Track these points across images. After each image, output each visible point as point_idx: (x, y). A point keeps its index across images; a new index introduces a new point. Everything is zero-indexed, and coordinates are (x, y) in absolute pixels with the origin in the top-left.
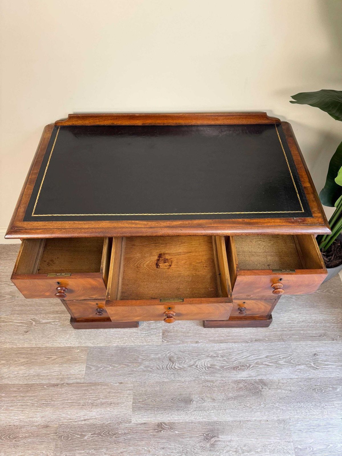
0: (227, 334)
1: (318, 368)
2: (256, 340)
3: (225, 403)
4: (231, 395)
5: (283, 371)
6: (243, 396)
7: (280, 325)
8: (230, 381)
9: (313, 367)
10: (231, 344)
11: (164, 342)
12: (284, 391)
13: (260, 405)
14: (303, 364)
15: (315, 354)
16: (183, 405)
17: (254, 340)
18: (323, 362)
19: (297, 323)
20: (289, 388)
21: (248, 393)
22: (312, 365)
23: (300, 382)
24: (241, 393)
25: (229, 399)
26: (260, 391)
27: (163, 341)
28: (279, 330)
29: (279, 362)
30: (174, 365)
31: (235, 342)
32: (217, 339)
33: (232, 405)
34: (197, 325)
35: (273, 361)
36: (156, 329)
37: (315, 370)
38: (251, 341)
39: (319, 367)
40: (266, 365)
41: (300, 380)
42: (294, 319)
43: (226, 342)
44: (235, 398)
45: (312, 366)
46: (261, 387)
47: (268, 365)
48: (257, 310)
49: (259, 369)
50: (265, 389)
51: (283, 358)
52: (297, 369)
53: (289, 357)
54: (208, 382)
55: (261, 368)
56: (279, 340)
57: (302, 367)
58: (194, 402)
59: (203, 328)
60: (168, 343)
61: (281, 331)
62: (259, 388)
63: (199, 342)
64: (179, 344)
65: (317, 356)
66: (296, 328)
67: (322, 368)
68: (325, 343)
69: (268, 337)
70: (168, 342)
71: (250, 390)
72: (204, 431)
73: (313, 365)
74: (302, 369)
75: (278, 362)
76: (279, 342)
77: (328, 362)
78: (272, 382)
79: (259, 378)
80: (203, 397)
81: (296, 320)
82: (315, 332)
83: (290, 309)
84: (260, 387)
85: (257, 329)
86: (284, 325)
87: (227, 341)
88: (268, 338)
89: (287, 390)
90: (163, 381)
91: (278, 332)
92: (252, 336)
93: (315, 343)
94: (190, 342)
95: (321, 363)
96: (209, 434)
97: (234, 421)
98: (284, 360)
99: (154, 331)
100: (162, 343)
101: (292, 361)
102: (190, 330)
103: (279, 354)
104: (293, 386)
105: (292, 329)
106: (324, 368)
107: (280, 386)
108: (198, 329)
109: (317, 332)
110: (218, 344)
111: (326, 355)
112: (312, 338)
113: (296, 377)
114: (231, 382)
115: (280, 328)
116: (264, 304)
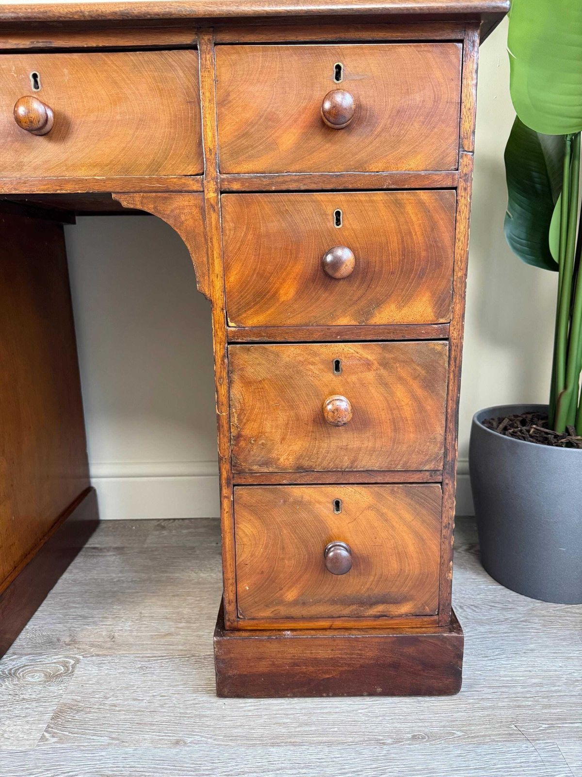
0: (303, 718)
2: (414, 737)
7: (504, 690)
10: (312, 749)
11: (47, 740)
17: (410, 736)
19: (566, 684)
27: (43, 738)
28: (500, 704)
31: (330, 744)
32: (259, 731)
34: (196, 691)
36: (37, 700)
38: (397, 741)
42: (550, 673)
43: (294, 744)
48: (395, 565)
56: (510, 737)
59: (217, 699)
60: (59, 746)
61: (509, 707)
63: (185, 743)
64: (104, 747)
66: (567, 699)
69: (463, 726)
70: (61, 741)
76: (508, 744)
83: (532, 646)
85: (419, 702)
86: (519, 689)
87: (298, 740)
88: (462, 731)
91: (498, 712)
92: (398, 725)
94: (152, 742)
99: (27, 706)
100: (38, 746)
102: (162, 706)
105: (553, 701)
108: (196, 702)
110: (260, 751)
115: (506, 700)
116: (408, 517)
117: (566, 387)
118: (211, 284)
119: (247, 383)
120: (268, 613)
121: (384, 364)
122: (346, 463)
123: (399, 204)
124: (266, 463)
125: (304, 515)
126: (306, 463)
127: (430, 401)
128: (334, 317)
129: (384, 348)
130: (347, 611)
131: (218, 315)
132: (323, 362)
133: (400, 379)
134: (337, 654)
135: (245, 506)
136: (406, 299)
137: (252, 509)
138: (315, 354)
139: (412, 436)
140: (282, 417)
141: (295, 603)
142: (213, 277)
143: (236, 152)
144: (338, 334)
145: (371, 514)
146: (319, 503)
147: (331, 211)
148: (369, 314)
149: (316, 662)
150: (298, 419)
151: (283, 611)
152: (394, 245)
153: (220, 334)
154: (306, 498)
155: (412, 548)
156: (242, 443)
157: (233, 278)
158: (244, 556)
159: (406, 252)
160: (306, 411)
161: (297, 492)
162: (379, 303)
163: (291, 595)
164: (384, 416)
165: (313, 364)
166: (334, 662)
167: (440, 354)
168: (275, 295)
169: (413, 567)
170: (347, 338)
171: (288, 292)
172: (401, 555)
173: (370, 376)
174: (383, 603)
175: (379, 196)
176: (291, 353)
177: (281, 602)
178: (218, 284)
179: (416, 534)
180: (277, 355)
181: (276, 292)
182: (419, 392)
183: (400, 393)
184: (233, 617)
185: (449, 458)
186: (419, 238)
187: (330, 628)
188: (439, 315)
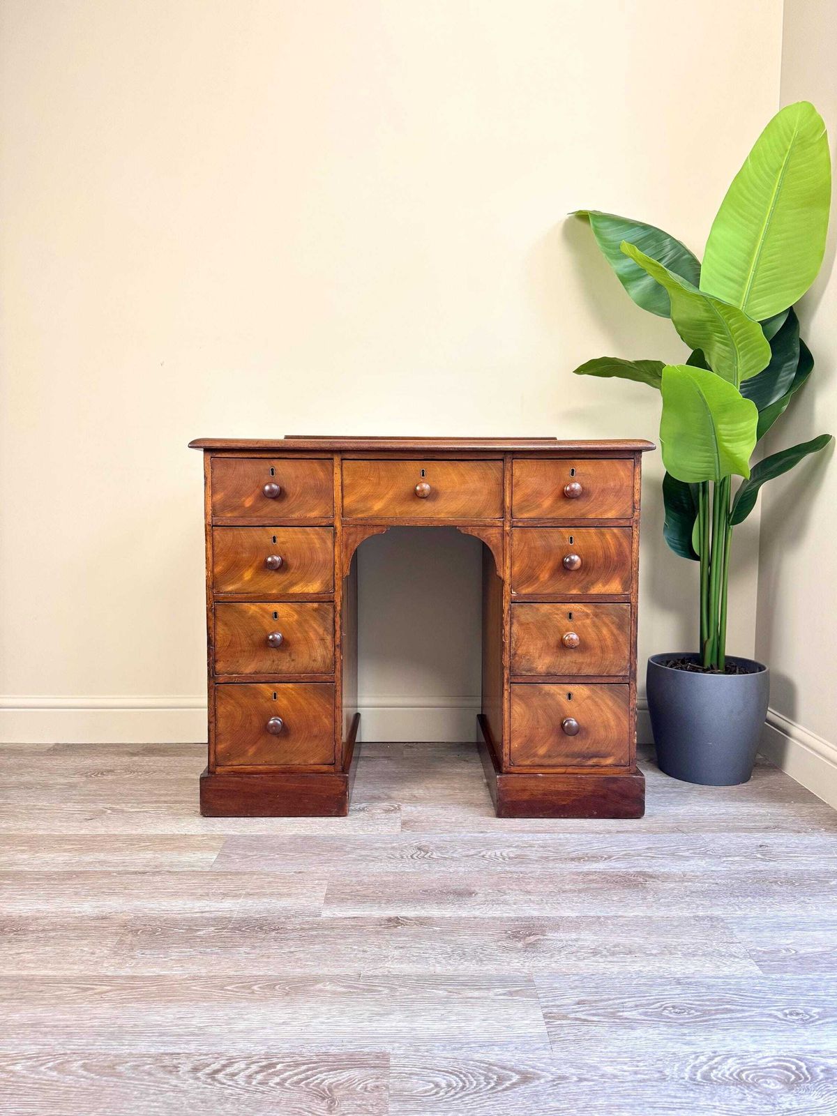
0: (552, 825)
2: (618, 832)
3: (555, 896)
4: (569, 887)
5: (692, 863)
6: (600, 889)
7: (671, 817)
8: (566, 873)
9: (762, 859)
10: (561, 835)
11: (405, 831)
12: (699, 884)
13: (646, 899)
14: (736, 856)
15: (761, 846)
16: (451, 897)
17: (615, 831)
18: (783, 854)
19: (709, 815)
20: (711, 881)
21: (611, 885)
22: (760, 856)
24: (596, 885)
25: (565, 891)
26: (641, 883)
29: (679, 854)
30: (429, 854)
31: (570, 833)
32: (528, 829)
33: (575, 898)
34: (485, 816)
35: (665, 852)
36: (387, 818)
38: (609, 833)
39: (777, 859)
40: (648, 856)
41: (736, 872)
42: (700, 812)
43: (549, 833)
44: (581, 891)
46: (643, 879)
47: (653, 857)
48: (603, 733)
49: (632, 861)
50: (653, 881)
51: (688, 850)
52: (724, 861)
53: (700, 848)
54: (511, 873)
55: (637, 860)
56: (673, 832)
58: (480, 895)
59: (497, 818)
60: (414, 833)
61: (674, 823)
62: (638, 880)
63: (487, 832)
64: (441, 833)
65: (767, 848)
66: (708, 820)
67: (785, 860)
68: (781, 835)
69: (647, 828)
70: (415, 831)
71: (617, 882)
72: (508, 928)
74: (736, 861)
77: (795, 854)
78: (667, 874)
79: (635, 870)
80: (501, 889)
81: (705, 813)
82: (753, 824)
83: (690, 802)
85: (619, 821)
86: (681, 817)
87: (551, 832)
88: (646, 830)
89: (708, 883)
90: (404, 871)
91: (666, 824)
92: (608, 828)
93: (757, 835)
94: (467, 832)
95: (780, 855)
96: (519, 931)
97: (583, 916)
98: (691, 851)
99: (382, 820)
100: (402, 833)
101: (710, 853)
104: (722, 879)
105: (700, 821)
107: (689, 879)
108: (486, 819)
109: (757, 824)
110: (531, 834)
111: (788, 847)
113: (724, 869)
114: (569, 874)
115: (672, 820)
116: (610, 704)
117: (709, 637)
118: (504, 571)
119: (521, 624)
120: (528, 762)
121: (596, 615)
122: (575, 671)
123: (603, 534)
124: (529, 670)
125: (550, 701)
126: (552, 671)
127: (621, 636)
128: (569, 589)
129: (596, 606)
130: (575, 762)
131: (507, 587)
132: (563, 613)
133: (605, 623)
134: (570, 788)
135: (517, 695)
136: (606, 582)
137: (521, 697)
138: (558, 609)
139: (612, 655)
140: (540, 644)
141: (544, 756)
142: (505, 568)
143: (521, 509)
144: (571, 598)
145: (589, 702)
146: (560, 694)
147: (567, 536)
148: (587, 588)
149: (558, 793)
150: (548, 644)
151: (537, 761)
152: (601, 553)
153: (507, 597)
154: (552, 691)
155: (613, 723)
156: (517, 658)
157: (516, 569)
158: (515, 726)
159: (607, 557)
160: (553, 640)
161: (547, 687)
162: (593, 583)
163: (542, 751)
164: (596, 643)
165: (557, 614)
166: (568, 793)
167: (626, 610)
168: (537, 578)
169: (614, 734)
170: (575, 601)
171: (544, 576)
172: (607, 727)
173: (588, 621)
174: (596, 757)
175: (592, 530)
176: (545, 608)
177: (535, 755)
178: (508, 572)
179: (615, 714)
180: (538, 610)
181: (538, 577)
182: (616, 631)
183: (605, 631)
184: (507, 765)
185: (633, 669)
186: (613, 550)
187: (564, 773)
188: (625, 590)
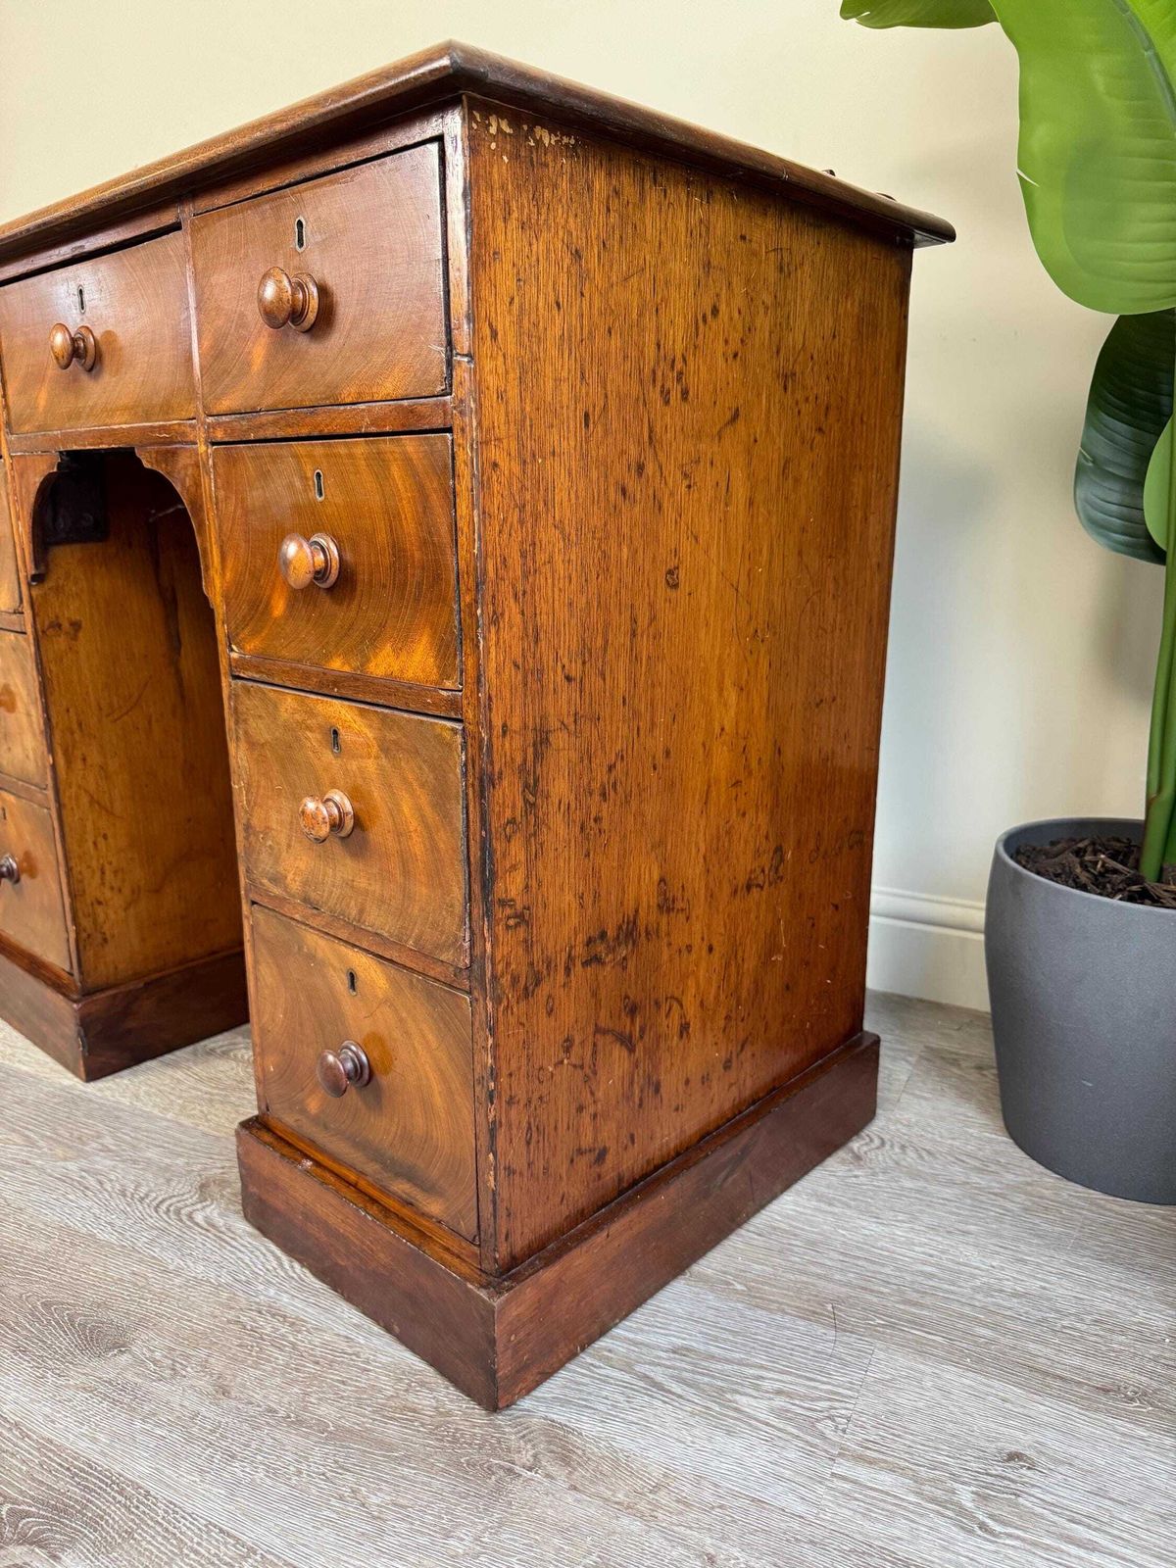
1: (998, 1528)
3: (259, 1428)
4: (327, 1411)
5: (735, 1446)
6: (391, 1448)
7: (861, 1263)
8: (384, 1359)
9: (961, 1511)
12: (656, 1541)
13: (447, 1537)
14: (893, 1469)
15: (1013, 1457)
16: (64, 1342)
18: (1055, 1518)
20: (709, 1541)
21: (429, 1445)
22: (965, 1496)
23: (811, 1542)
24: (392, 1431)
25: (300, 1422)
26: (510, 1471)
28: (837, 1277)
29: (737, 1397)
30: (199, 1206)
33: (290, 1457)
35: (706, 1379)
37: (971, 1532)
39: (1010, 1530)
40: (645, 1377)
41: (819, 1533)
42: (962, 1268)
44: (337, 1436)
45: (961, 1507)
46: (535, 1456)
47: (660, 1387)
49: (586, 1380)
50: (548, 1476)
51: (779, 1392)
52: (833, 1475)
53: (820, 1399)
54: (273, 1316)
55: (605, 1380)
57: (886, 1480)
58: (125, 1358)
61: (847, 1284)
62: (516, 1457)
65: (1024, 1471)
66: (954, 1306)
67: (1034, 1544)
68: (1123, 1434)
69: (755, 1281)
71: (455, 1441)
72: (21, 1492)
73: (969, 1505)
74: (871, 1489)
75: (728, 1396)
76: (802, 1322)
77: (1095, 1529)
78: (618, 1463)
79: (555, 1417)
80: (188, 1357)
81: (973, 1277)
82: (1077, 1361)
84: (527, 1457)
86: (887, 1270)
88: (746, 1286)
89: (687, 1547)
90: (93, 1236)
91: (823, 1283)
93: (1044, 1408)
95: (1042, 1517)
96: (28, 1514)
97: (221, 1531)
98: (779, 1402)
101: (827, 1427)
103: (762, 1367)
104: (744, 1547)
105: (928, 1301)
106: (1048, 1548)
107: (656, 1506)
109: (1093, 1366)
111: (1100, 1493)
112: (1042, 1379)
113: (800, 1508)
114: (384, 1367)
